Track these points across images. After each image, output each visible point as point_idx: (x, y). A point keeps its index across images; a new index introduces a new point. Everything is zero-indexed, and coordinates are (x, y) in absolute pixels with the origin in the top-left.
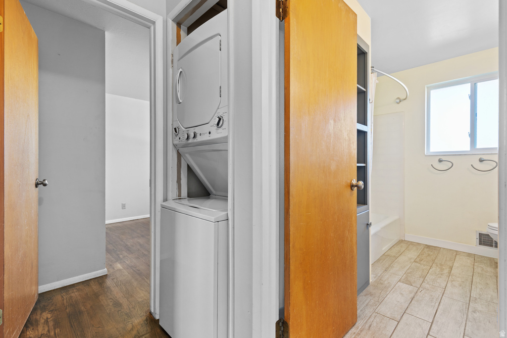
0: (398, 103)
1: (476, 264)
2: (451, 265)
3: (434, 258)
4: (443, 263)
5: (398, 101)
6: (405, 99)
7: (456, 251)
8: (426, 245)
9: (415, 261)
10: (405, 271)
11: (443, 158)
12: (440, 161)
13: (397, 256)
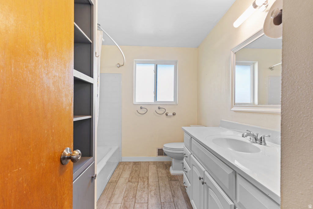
0: (118, 67)
1: (158, 169)
2: (148, 176)
3: (139, 173)
4: (144, 176)
5: (118, 66)
6: (123, 65)
7: (148, 162)
8: (134, 162)
9: (129, 181)
10: (123, 196)
11: (143, 106)
12: (141, 108)
13: (117, 180)
